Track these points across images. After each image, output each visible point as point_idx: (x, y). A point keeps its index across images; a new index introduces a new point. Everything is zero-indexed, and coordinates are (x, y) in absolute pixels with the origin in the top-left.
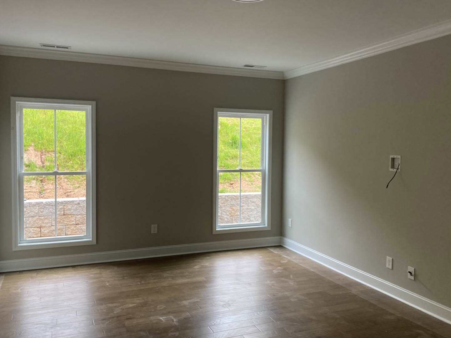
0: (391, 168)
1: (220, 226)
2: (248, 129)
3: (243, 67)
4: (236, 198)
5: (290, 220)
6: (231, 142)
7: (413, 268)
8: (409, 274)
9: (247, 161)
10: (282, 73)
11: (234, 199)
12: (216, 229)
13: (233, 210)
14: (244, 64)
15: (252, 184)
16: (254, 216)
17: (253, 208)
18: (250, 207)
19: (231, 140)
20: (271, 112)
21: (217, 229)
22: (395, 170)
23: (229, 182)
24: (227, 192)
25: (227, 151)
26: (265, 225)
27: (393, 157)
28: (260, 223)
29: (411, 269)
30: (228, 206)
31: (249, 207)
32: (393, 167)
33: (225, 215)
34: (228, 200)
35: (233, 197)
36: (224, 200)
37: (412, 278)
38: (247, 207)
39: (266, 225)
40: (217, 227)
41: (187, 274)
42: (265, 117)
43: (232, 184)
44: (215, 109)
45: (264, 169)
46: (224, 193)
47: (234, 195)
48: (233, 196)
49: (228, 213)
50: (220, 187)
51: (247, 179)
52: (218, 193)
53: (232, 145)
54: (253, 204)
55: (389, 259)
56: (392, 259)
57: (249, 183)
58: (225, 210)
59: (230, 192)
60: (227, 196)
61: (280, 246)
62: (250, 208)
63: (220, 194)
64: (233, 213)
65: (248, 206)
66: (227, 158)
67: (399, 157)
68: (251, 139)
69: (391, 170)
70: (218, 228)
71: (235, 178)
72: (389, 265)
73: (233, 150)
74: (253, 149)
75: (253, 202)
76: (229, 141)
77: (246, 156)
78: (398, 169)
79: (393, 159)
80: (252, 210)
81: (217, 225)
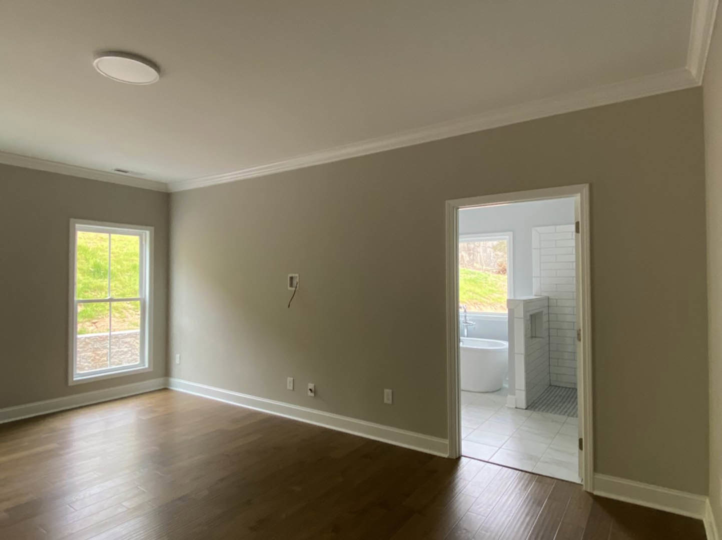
0: (290, 287)
1: (79, 374)
2: (117, 254)
3: (113, 172)
4: (101, 340)
5: (178, 356)
6: (92, 270)
7: (313, 385)
8: (309, 391)
9: (117, 294)
10: (166, 184)
11: (98, 341)
12: (73, 378)
13: (98, 355)
14: (114, 168)
15: (124, 321)
16: (128, 360)
17: (126, 350)
18: (122, 349)
19: (92, 268)
20: (153, 228)
21: (75, 379)
22: (294, 289)
23: (90, 321)
24: (88, 333)
25: (87, 281)
26: (144, 366)
27: (290, 275)
28: (139, 364)
29: (311, 386)
30: (90, 350)
31: (120, 350)
32: (291, 285)
33: (85, 363)
34: (89, 343)
35: (97, 339)
36: (84, 343)
37: (312, 395)
38: (118, 350)
39: (147, 366)
40: (74, 376)
41: (26, 444)
42: (144, 234)
43: (95, 323)
44: (72, 220)
45: (144, 297)
46: (84, 334)
47: (99, 337)
48: (97, 337)
49: (89, 360)
50: (79, 327)
51: (117, 315)
52: (76, 334)
53: (94, 275)
54: (126, 345)
55: (290, 379)
56: (293, 380)
57: (121, 320)
58: (84, 356)
59: (92, 333)
60: (88, 338)
61: (165, 389)
62: (122, 351)
63: (79, 336)
64: (98, 359)
65: (119, 348)
66: (87, 290)
67: (297, 275)
68: (121, 266)
69: (290, 288)
70: (76, 377)
71: (100, 315)
72: (290, 387)
73: (95, 280)
74: (124, 278)
75: (126, 343)
76: (90, 269)
77: (115, 287)
78: (296, 287)
79: (292, 278)
80: (126, 353)
81: (74, 373)
